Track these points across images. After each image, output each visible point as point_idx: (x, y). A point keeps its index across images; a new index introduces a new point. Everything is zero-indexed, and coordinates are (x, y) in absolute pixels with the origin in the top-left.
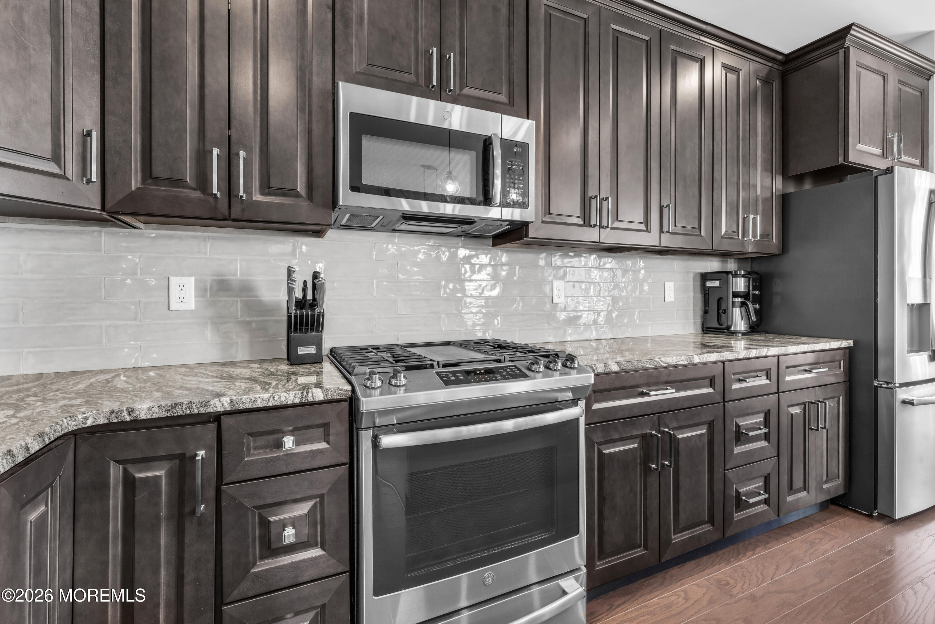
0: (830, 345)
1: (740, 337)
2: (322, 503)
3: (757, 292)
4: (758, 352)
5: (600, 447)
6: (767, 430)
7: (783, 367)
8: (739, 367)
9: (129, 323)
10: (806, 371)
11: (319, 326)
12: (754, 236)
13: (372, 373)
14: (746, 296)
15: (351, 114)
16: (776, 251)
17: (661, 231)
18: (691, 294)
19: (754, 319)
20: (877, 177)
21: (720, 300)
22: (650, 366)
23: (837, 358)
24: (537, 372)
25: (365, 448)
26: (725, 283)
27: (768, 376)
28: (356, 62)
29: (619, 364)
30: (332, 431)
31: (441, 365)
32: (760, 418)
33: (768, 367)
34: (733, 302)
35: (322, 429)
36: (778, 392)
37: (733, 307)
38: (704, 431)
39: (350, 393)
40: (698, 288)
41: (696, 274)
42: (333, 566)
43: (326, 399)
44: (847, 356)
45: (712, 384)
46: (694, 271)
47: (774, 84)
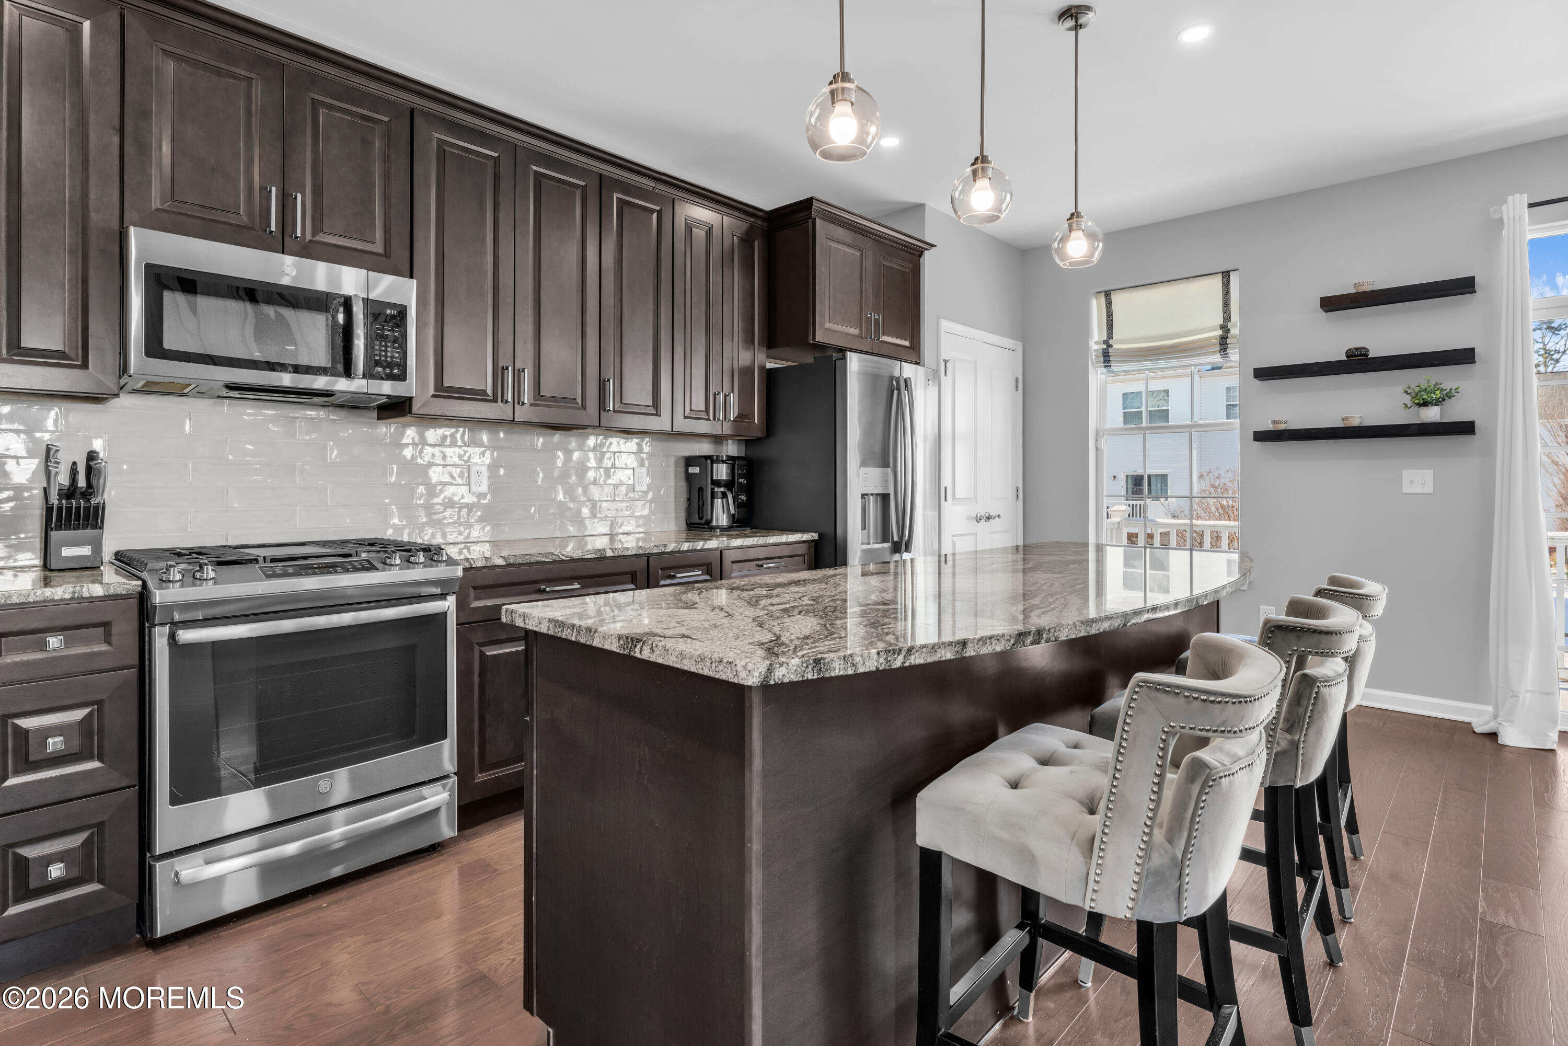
0: (787, 538)
1: (718, 534)
2: (100, 711)
3: (740, 481)
4: (691, 545)
5: (482, 649)
7: (728, 561)
8: (669, 561)
11: (97, 520)
12: (727, 416)
13: (169, 567)
14: (727, 485)
15: (148, 266)
16: (757, 433)
17: (601, 409)
18: (672, 483)
20: (835, 361)
22: (547, 560)
24: (392, 565)
25: (160, 646)
26: (708, 470)
27: (709, 572)
28: (155, 197)
29: (504, 558)
30: (115, 630)
31: (268, 560)
33: (708, 562)
34: (714, 492)
35: (102, 629)
37: (714, 499)
39: (140, 588)
40: (681, 477)
41: (678, 459)
42: (114, 780)
43: (107, 594)
44: (813, 550)
46: (676, 454)
47: (756, 242)
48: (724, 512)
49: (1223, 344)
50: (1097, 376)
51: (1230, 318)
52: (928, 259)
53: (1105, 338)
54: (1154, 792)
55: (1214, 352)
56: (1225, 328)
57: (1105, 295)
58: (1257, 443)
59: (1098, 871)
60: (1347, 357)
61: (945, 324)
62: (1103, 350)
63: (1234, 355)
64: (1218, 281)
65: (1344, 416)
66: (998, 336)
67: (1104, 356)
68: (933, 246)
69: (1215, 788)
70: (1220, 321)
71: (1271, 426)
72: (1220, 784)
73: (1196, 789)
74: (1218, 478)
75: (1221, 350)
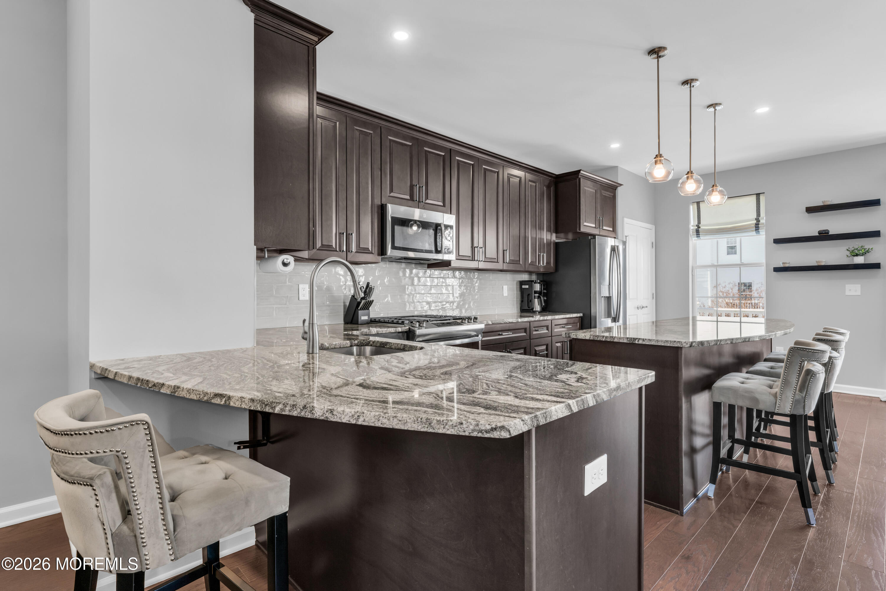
0: (572, 316)
1: (537, 313)
3: (545, 291)
4: (543, 318)
6: (547, 352)
7: (553, 325)
8: (536, 324)
9: (283, 306)
10: (563, 327)
12: (543, 264)
14: (540, 293)
15: (392, 217)
16: (552, 270)
17: (504, 262)
18: (515, 292)
19: (543, 304)
20: (590, 239)
21: (529, 295)
22: (503, 323)
23: (576, 322)
24: (465, 323)
26: (531, 287)
27: (548, 329)
29: (491, 321)
32: (544, 347)
33: (547, 325)
34: (534, 296)
36: (552, 336)
37: (534, 299)
38: (523, 352)
39: (408, 330)
40: (519, 289)
41: (517, 282)
44: (580, 321)
45: (525, 332)
46: (516, 280)
47: (552, 188)
48: (538, 305)
49: (757, 227)
50: (693, 241)
51: (760, 215)
52: (619, 190)
53: (697, 224)
54: (797, 378)
55: (752, 231)
56: (758, 220)
57: (697, 204)
58: (775, 273)
59: (780, 401)
60: (819, 234)
61: (626, 220)
62: (696, 229)
63: (762, 232)
64: (754, 197)
65: (817, 260)
66: (644, 223)
67: (697, 232)
68: (621, 185)
69: (815, 377)
70: (755, 216)
71: (782, 265)
72: (816, 376)
73: (809, 377)
74: (725, 287)
75: (756, 230)
